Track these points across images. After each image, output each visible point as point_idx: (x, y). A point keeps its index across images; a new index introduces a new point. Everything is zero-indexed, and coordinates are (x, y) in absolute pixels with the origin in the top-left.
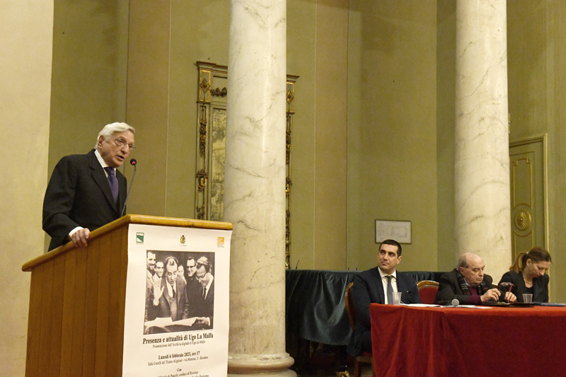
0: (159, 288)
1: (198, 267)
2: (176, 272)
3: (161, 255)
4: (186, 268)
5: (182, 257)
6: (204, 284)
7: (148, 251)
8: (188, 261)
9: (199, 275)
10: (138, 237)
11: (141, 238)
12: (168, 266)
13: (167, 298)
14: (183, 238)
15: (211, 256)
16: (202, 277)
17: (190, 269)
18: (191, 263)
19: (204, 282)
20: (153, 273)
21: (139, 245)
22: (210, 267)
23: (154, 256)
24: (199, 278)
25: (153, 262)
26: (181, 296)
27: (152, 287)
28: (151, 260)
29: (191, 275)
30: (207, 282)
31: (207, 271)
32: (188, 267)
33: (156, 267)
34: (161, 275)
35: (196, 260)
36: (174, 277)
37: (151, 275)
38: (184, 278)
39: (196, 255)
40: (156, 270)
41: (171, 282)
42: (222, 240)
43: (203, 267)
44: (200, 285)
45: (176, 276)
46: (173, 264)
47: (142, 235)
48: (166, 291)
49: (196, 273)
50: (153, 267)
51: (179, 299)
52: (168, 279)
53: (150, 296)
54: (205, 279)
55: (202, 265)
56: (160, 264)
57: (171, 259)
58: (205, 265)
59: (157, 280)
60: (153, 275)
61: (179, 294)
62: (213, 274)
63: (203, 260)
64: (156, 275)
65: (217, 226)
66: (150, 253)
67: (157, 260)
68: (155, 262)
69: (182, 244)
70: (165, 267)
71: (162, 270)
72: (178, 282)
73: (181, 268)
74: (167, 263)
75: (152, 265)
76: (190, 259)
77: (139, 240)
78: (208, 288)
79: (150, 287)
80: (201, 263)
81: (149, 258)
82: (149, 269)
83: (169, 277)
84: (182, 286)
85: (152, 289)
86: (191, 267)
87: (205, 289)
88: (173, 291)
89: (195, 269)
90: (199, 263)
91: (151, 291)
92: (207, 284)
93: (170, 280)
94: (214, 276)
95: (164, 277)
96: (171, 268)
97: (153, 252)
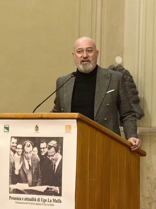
0: (19, 163)
1: (49, 149)
2: (32, 152)
3: (21, 140)
4: (39, 149)
5: (36, 141)
6: (54, 162)
7: (12, 137)
8: (41, 144)
9: (50, 154)
10: (5, 128)
11: (7, 128)
12: (26, 147)
13: (25, 170)
14: (37, 128)
15: (59, 140)
16: (52, 156)
17: (42, 150)
18: (43, 145)
19: (54, 160)
20: (14, 152)
21: (6, 133)
22: (59, 148)
23: (15, 141)
24: (49, 156)
25: (15, 145)
26: (36, 169)
27: (14, 162)
28: (13, 143)
29: (43, 154)
30: (56, 160)
31: (57, 151)
32: (41, 148)
33: (16, 148)
34: (20, 154)
35: (47, 143)
36: (29, 155)
37: (12, 153)
38: (37, 156)
39: (48, 140)
40: (17, 150)
41: (28, 159)
42: (69, 127)
43: (53, 149)
44: (50, 162)
45: (31, 155)
46: (29, 146)
47: (8, 126)
48: (24, 165)
49: (47, 153)
50: (15, 148)
51: (34, 171)
52: (25, 157)
53: (13, 168)
54: (54, 157)
55: (52, 147)
56: (20, 146)
57: (28, 143)
58: (54, 147)
59: (17, 157)
60: (14, 153)
61: (34, 168)
62: (61, 154)
63: (53, 143)
64: (16, 153)
65: (62, 117)
66: (13, 139)
67: (17, 143)
68: (16, 145)
69: (36, 132)
70: (23, 148)
71: (21, 150)
72: (33, 158)
73: (36, 149)
74: (25, 145)
75: (14, 146)
76: (43, 143)
77: (6, 130)
78: (57, 164)
79: (12, 162)
80: (52, 145)
81: (12, 142)
82: (11, 149)
83: (26, 155)
84: (37, 162)
85: (14, 163)
86: (44, 148)
87: (55, 165)
88: (29, 165)
89: (46, 150)
90: (50, 146)
91: (13, 165)
92: (56, 161)
93: (27, 157)
94: (62, 155)
95: (22, 155)
96: (27, 149)
97: (16, 138)
